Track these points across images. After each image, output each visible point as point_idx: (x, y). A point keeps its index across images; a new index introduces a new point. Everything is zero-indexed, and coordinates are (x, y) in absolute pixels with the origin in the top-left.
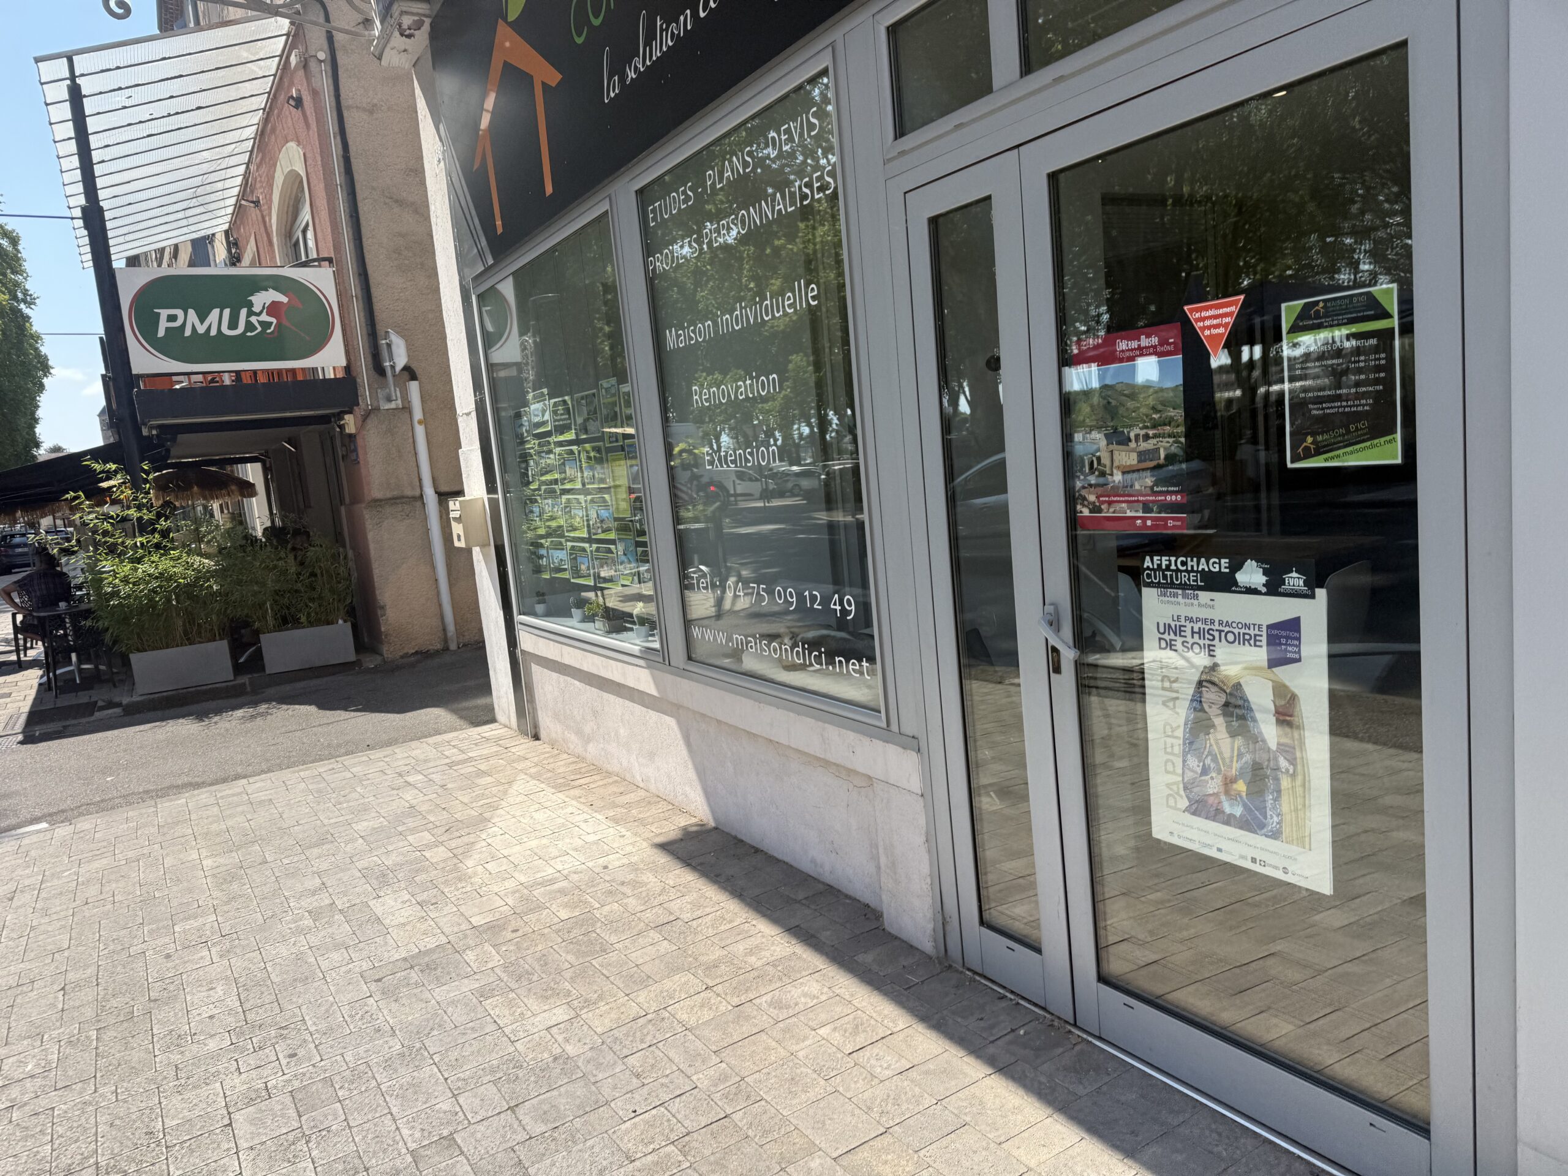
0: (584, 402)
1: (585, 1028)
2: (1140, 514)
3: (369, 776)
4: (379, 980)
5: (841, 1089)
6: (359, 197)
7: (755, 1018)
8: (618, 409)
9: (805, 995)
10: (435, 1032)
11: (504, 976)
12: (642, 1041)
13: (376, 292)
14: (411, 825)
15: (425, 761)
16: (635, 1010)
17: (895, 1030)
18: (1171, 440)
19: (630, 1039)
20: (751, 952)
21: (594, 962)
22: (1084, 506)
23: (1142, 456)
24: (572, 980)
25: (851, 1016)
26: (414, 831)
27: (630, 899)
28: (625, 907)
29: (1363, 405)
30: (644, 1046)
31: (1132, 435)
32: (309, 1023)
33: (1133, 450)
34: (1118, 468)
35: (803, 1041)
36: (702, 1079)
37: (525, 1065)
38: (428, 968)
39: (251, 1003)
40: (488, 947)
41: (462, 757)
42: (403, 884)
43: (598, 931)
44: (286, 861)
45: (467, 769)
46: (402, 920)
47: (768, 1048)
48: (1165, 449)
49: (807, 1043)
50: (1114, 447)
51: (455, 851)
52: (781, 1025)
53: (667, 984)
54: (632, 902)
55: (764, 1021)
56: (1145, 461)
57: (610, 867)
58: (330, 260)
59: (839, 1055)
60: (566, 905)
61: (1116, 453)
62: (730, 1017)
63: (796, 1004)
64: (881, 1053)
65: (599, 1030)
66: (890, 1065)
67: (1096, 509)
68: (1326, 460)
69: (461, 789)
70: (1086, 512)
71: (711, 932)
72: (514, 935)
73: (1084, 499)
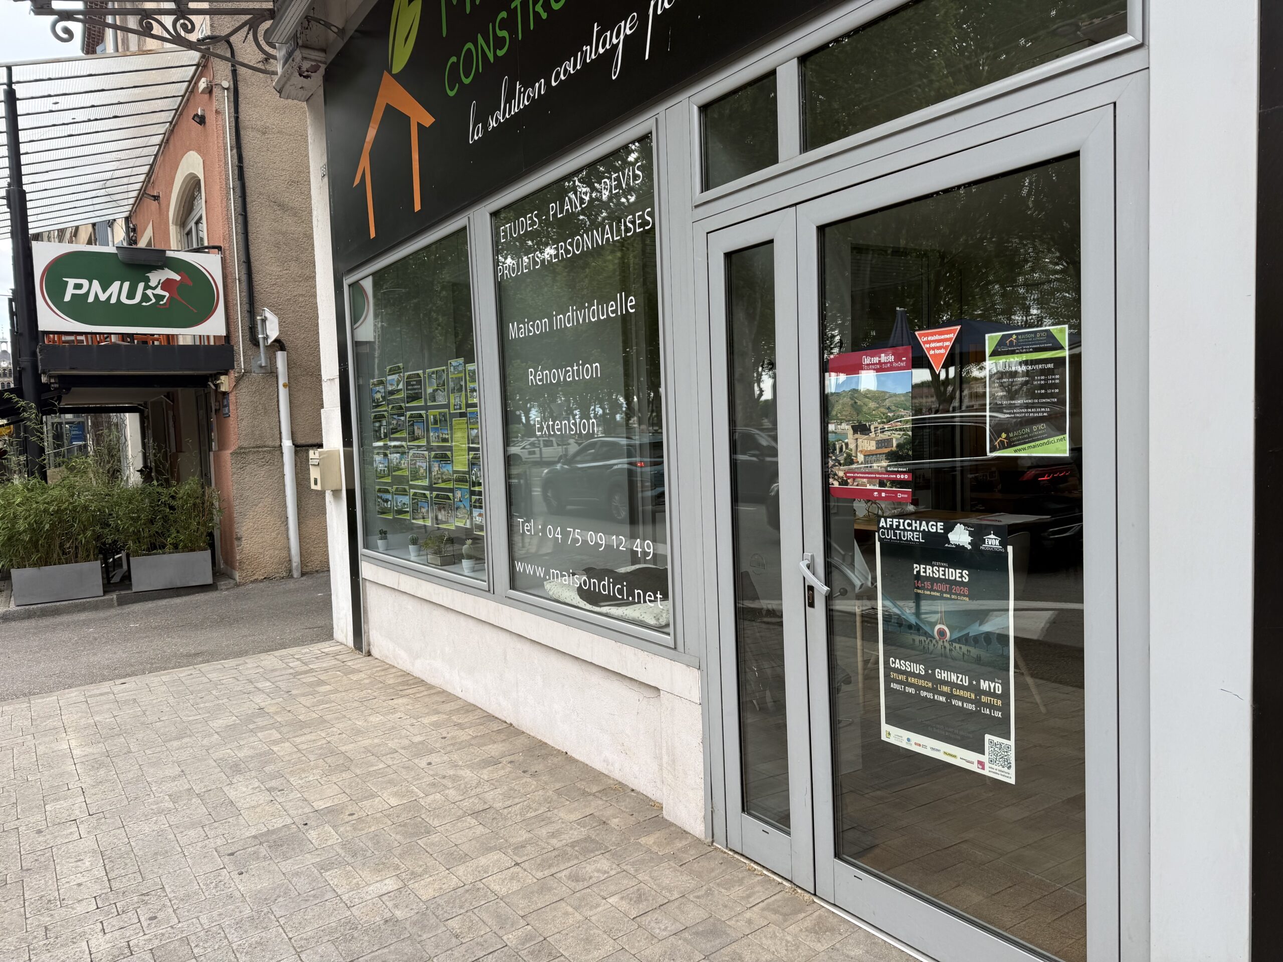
0: (434, 376)
1: (412, 896)
2: (877, 488)
3: (224, 682)
4: (232, 854)
5: (627, 947)
6: (248, 200)
7: (556, 889)
8: (463, 383)
9: (598, 871)
10: (281, 899)
11: (341, 851)
12: (461, 907)
13: (256, 277)
14: (260, 724)
15: (273, 671)
16: (454, 882)
17: (672, 899)
18: (902, 433)
19: (451, 905)
20: (553, 835)
21: (419, 842)
22: (835, 479)
23: (881, 444)
24: (401, 856)
25: (636, 888)
26: (262, 729)
27: (451, 791)
28: (446, 797)
29: (1043, 412)
30: (463, 911)
31: (872, 428)
32: (168, 890)
33: (872, 439)
34: (861, 452)
35: (596, 908)
36: (511, 938)
37: (360, 927)
38: (275, 845)
39: (116, 872)
40: (328, 828)
41: (305, 668)
42: (253, 774)
43: (423, 816)
44: (148, 752)
45: (310, 679)
46: (253, 803)
47: (566, 914)
48: (897, 439)
49: (600, 909)
50: (858, 435)
51: (300, 747)
52: (578, 895)
53: (483, 861)
54: (451, 793)
55: (563, 891)
56: (881, 448)
57: (433, 764)
58: (219, 248)
59: (626, 920)
60: (395, 794)
61: (860, 441)
62: (536, 888)
63: (591, 878)
64: (660, 918)
65: (424, 898)
66: (666, 928)
67: (844, 482)
68: (1015, 451)
69: (304, 695)
70: (836, 484)
71: (519, 818)
72: (350, 818)
73: (835, 474)
